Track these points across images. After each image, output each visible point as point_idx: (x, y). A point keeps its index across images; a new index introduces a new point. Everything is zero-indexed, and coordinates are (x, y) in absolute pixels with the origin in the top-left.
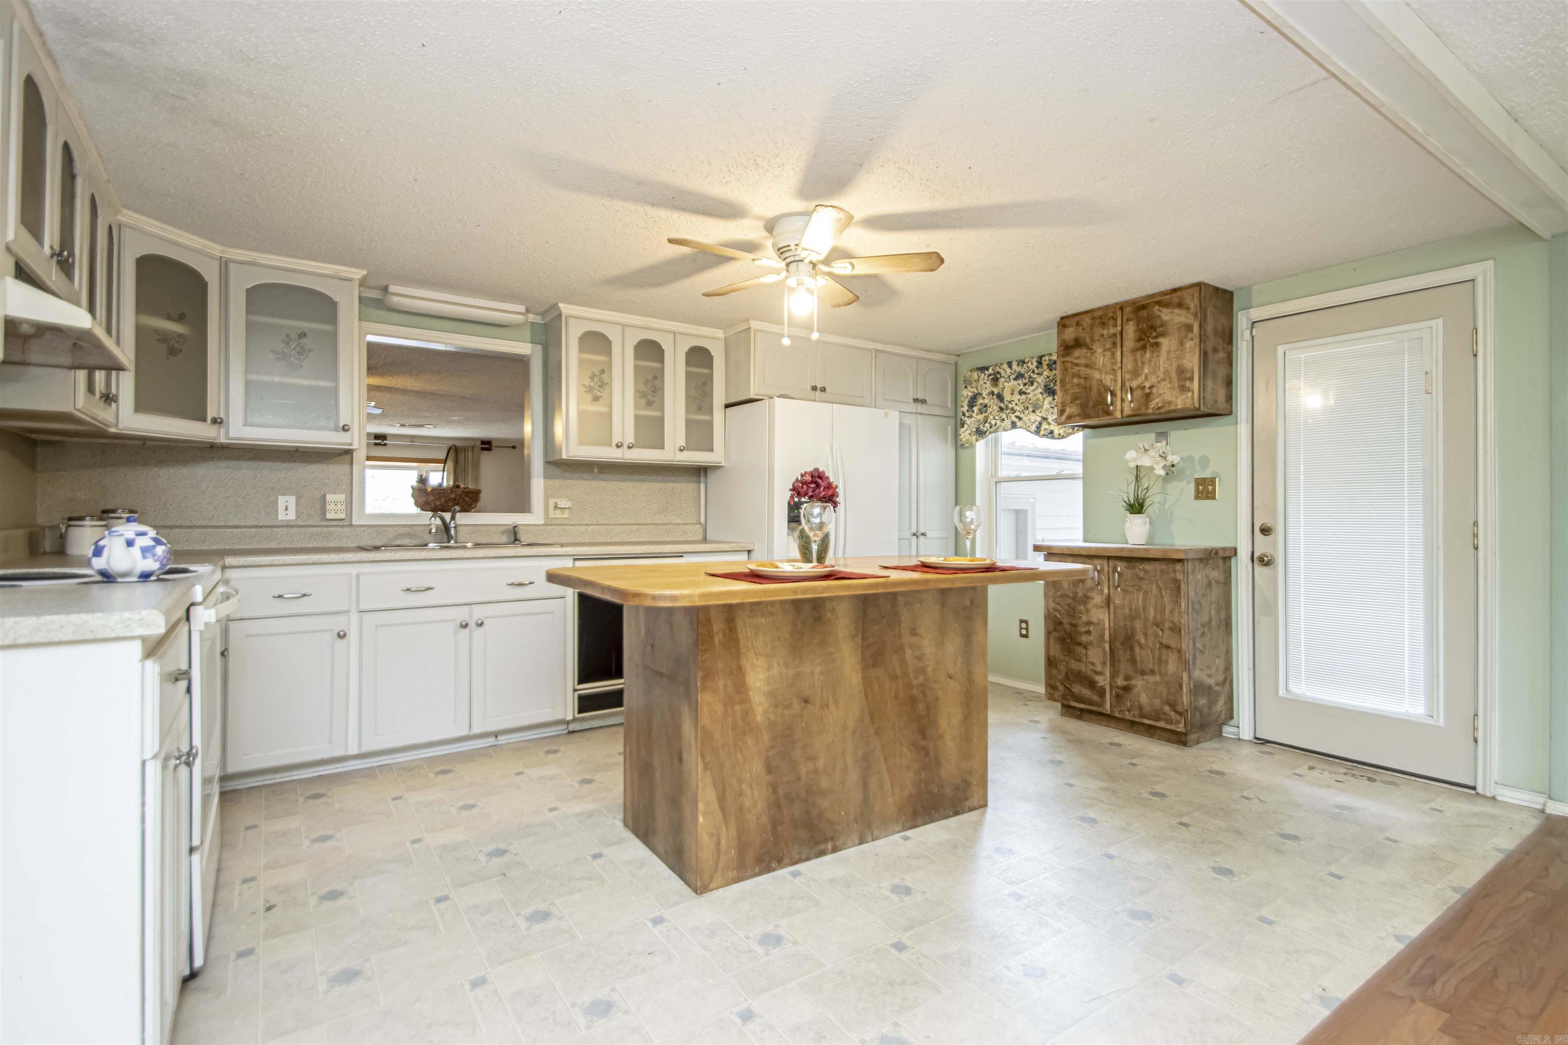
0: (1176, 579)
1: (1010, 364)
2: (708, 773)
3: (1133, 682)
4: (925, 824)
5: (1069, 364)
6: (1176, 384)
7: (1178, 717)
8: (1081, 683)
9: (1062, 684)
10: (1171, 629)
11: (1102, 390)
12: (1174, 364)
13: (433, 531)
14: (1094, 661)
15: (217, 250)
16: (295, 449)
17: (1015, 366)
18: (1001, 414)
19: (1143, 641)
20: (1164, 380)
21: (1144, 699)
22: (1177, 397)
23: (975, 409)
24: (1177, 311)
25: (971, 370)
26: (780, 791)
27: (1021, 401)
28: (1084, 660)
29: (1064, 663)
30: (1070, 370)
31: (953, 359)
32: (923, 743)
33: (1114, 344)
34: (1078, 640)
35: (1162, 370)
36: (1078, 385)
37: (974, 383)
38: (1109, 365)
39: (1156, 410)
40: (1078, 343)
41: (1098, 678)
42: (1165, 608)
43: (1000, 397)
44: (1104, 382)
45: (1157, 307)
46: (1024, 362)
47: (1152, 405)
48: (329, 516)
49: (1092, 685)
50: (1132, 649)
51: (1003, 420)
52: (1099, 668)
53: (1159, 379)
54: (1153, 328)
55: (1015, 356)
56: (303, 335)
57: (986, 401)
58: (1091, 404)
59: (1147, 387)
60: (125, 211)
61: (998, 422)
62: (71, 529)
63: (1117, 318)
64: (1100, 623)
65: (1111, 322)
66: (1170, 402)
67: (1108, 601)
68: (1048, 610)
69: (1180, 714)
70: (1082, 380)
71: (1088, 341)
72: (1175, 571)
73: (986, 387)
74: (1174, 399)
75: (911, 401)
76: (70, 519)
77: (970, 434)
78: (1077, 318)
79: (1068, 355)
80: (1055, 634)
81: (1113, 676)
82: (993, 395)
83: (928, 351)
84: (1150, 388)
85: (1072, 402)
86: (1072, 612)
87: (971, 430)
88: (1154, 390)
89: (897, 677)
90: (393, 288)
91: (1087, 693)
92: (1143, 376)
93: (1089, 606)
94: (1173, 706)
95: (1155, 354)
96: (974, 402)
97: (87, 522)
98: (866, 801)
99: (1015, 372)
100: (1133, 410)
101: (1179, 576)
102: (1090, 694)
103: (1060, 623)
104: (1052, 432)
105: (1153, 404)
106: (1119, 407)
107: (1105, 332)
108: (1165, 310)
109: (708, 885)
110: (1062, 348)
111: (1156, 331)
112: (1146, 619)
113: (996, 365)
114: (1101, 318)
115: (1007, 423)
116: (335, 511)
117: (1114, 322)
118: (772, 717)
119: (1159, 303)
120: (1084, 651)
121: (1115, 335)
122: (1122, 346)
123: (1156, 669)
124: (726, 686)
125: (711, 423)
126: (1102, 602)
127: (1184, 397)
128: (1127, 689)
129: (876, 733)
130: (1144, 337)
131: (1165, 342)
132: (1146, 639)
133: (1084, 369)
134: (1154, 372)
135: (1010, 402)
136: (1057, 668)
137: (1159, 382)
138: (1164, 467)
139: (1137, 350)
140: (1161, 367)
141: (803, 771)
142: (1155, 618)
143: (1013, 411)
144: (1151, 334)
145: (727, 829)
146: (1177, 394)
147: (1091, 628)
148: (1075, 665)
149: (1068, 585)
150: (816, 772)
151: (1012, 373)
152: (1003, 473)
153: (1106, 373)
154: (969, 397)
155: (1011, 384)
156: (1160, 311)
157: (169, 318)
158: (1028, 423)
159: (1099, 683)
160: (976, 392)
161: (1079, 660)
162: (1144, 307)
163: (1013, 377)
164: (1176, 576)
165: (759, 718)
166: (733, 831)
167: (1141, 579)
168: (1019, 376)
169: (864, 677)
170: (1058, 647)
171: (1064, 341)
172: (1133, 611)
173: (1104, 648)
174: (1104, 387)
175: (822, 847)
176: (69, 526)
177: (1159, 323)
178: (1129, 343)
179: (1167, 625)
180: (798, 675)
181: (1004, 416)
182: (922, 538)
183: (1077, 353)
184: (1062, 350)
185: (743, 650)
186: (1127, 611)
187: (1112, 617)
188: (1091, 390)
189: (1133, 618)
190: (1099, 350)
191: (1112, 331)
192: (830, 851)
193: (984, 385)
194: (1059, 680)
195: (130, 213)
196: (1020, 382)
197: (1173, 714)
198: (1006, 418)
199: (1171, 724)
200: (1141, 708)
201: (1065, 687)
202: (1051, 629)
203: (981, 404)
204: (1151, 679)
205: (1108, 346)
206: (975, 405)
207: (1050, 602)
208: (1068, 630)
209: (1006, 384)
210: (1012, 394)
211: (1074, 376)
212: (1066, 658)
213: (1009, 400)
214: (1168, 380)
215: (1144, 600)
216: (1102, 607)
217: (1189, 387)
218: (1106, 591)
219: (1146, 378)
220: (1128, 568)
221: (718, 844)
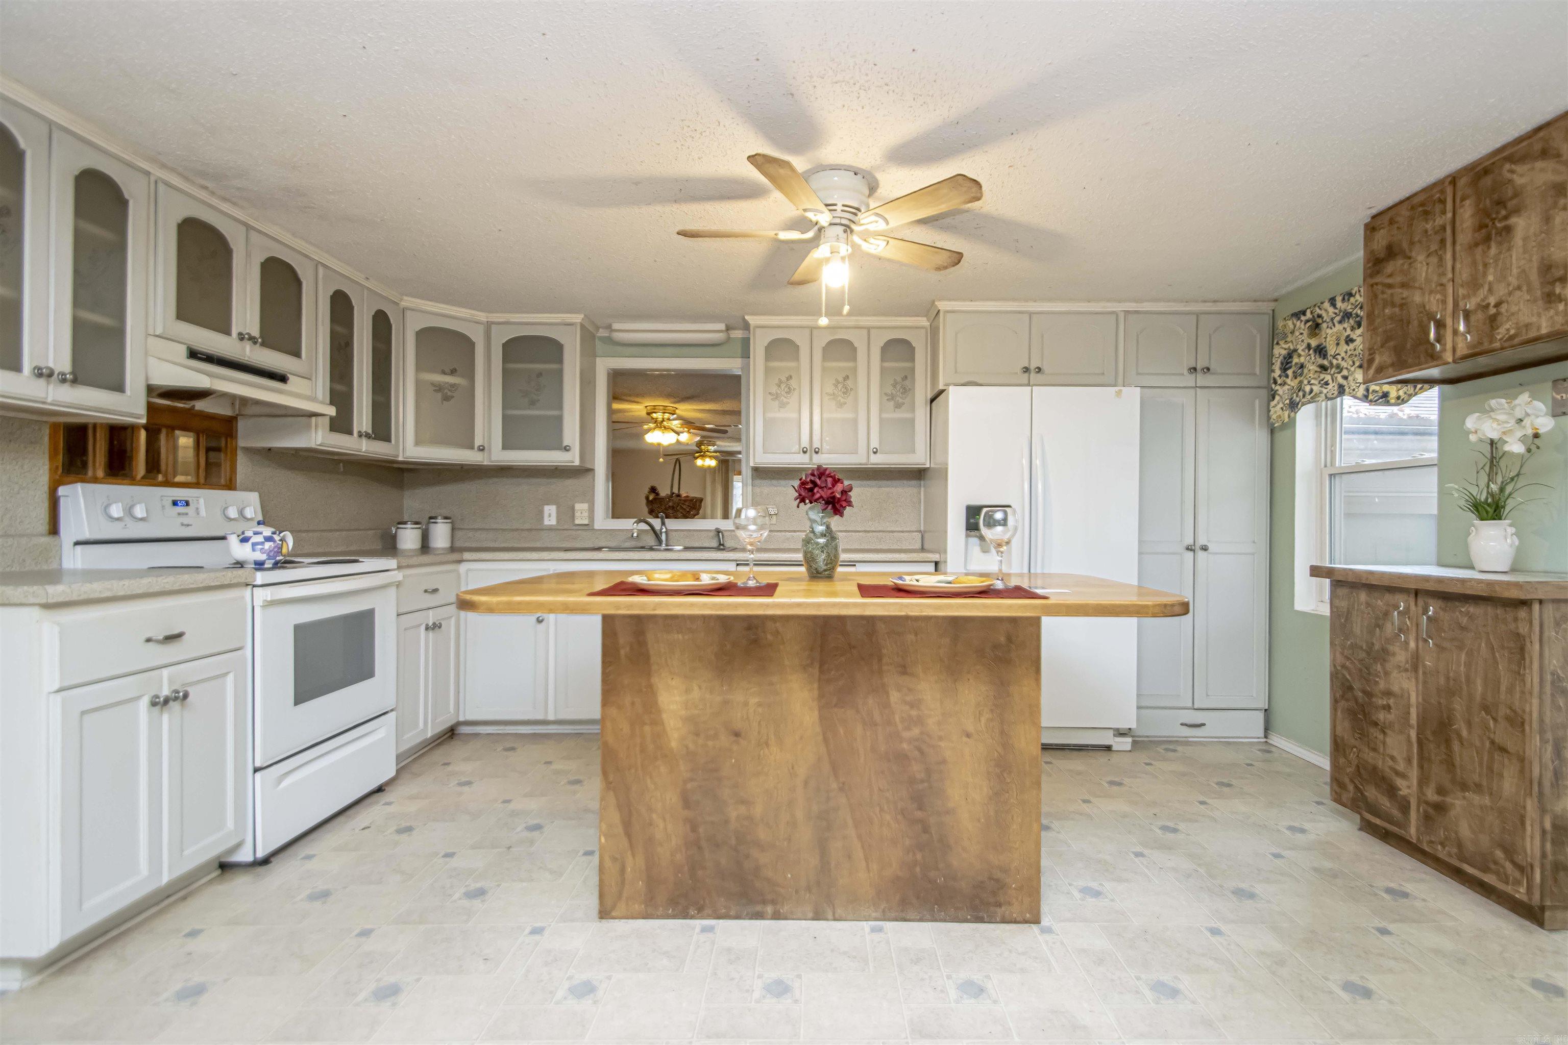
0: (1518, 634)
1: (1333, 302)
2: (612, 793)
3: (1448, 800)
4: (921, 920)
5: (1380, 287)
6: (1539, 293)
7: (1517, 874)
8: (1377, 786)
9: (1352, 781)
10: (1508, 719)
11: (1425, 319)
12: (1535, 258)
13: (635, 535)
14: (1395, 753)
15: (482, 316)
16: (553, 468)
17: (1339, 304)
18: (1322, 376)
19: (1464, 733)
20: (1519, 288)
21: (1465, 831)
22: (1539, 315)
23: (1290, 372)
24: (1539, 164)
25: (1285, 319)
26: (701, 830)
27: (1349, 353)
28: (1381, 750)
29: (1355, 749)
30: (1380, 296)
31: (1267, 307)
32: (919, 814)
33: (1443, 242)
34: (1374, 718)
35: (1515, 271)
36: (1391, 318)
37: (1290, 335)
38: (1435, 278)
39: (1505, 341)
40: (1391, 252)
41: (1399, 782)
42: (1499, 682)
43: (1321, 351)
44: (1427, 307)
45: (1507, 166)
46: (1350, 295)
47: (1498, 333)
48: (577, 522)
49: (1392, 791)
50: (1448, 742)
51: (1327, 384)
52: (1401, 767)
53: (1511, 288)
54: (1500, 203)
55: (1338, 290)
56: (540, 375)
57: (1302, 359)
58: (1409, 346)
59: (1492, 304)
60: (405, 298)
61: (1316, 389)
62: (399, 531)
63: (1445, 200)
64: (1403, 696)
65: (1438, 207)
66: (1528, 326)
67: (1415, 663)
68: (1335, 666)
69: (1521, 869)
70: (1397, 310)
71: (1405, 245)
72: (1516, 619)
73: (1300, 338)
74: (1534, 319)
75: (1186, 372)
76: (399, 523)
77: (1282, 409)
78: (1390, 214)
79: (1378, 272)
80: (1342, 704)
81: (1423, 781)
82: (1309, 350)
83: (1215, 301)
84: (1497, 305)
85: (1382, 347)
86: (1366, 674)
87: (1283, 403)
88: (1503, 308)
89: (876, 725)
90: (616, 326)
91: (1385, 803)
92: (1486, 287)
93: (1389, 666)
94: (1510, 852)
95: (1505, 245)
96: (1288, 363)
97: (409, 526)
98: (824, 867)
99: (1340, 311)
100: (1470, 346)
101: (1523, 629)
102: (1389, 805)
103: (1350, 688)
104: (1385, 395)
105: (1501, 333)
106: (1449, 345)
107: (1429, 226)
108: (1519, 168)
109: (610, 912)
110: (1370, 265)
111: (1505, 207)
112: (1471, 697)
113: (1315, 305)
114: (1422, 204)
115: (1332, 388)
116: (581, 518)
117: (1441, 206)
118: (691, 746)
119: (1510, 159)
120: (1381, 737)
121: (1443, 228)
122: (1454, 243)
123: (1485, 783)
124: (633, 703)
125: (912, 421)
126: (1407, 662)
127: (1552, 312)
128: (1441, 808)
129: (841, 789)
130: (1487, 221)
131: (1520, 223)
132: (1470, 732)
133: (1400, 290)
134: (1502, 278)
135: (1334, 357)
136: (1345, 756)
137: (1510, 294)
138: (1523, 440)
139: (1477, 245)
140: (1514, 266)
141: (733, 815)
142: (1484, 698)
143: (1339, 368)
144: (1498, 213)
145: (633, 856)
146: (1541, 310)
147: (1391, 702)
148: (1369, 756)
149: (1361, 631)
150: (750, 818)
151: (1336, 314)
152: (1342, 461)
153: (1431, 292)
154: (1281, 358)
155: (1335, 330)
156: (1512, 172)
157: (444, 373)
158: (1353, 384)
159: (1400, 790)
160: (1292, 348)
161: (1375, 750)
162: (1486, 172)
163: (1338, 318)
164: (1517, 628)
165: (674, 744)
166: (640, 861)
167: (1463, 628)
168: (1347, 315)
169: (821, 718)
170: (1347, 724)
171: (1372, 252)
172: (1452, 683)
173: (1409, 736)
174: (1427, 315)
175: (759, 908)
176: (398, 528)
177: (1510, 193)
178: (1465, 237)
179: (1503, 711)
180: (726, 702)
181: (1328, 378)
182: (1201, 554)
183: (1390, 267)
184: (1370, 268)
185: (654, 667)
186: (1442, 681)
187: (1420, 687)
188: (1409, 323)
189: (1451, 692)
190: (1421, 258)
191: (1439, 221)
192: (769, 916)
193: (1300, 336)
194: (1347, 774)
195: (410, 299)
196: (1346, 325)
197: (1508, 866)
198: (1330, 381)
199: (1507, 883)
200: (1460, 845)
201: (1356, 787)
202: (1338, 695)
203: (1296, 364)
204: (1476, 798)
205: (1434, 247)
206: (1290, 367)
207: (1338, 655)
208: (1360, 701)
209: (1329, 331)
210: (1338, 344)
211: (1385, 304)
212: (1357, 743)
213: (1332, 354)
214: (1525, 288)
215: (1468, 665)
216: (1406, 670)
217: (1560, 295)
218: (1412, 644)
219: (1490, 290)
220: (1444, 610)
221: (623, 870)
